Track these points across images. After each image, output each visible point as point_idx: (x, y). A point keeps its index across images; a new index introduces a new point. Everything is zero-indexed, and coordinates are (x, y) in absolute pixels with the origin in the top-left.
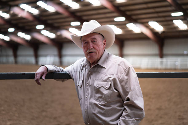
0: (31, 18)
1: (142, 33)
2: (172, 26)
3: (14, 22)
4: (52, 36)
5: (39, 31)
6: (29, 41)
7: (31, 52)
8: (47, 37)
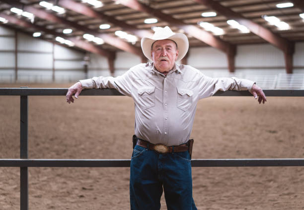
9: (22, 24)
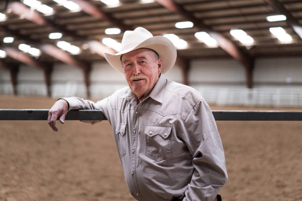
0: (40, 22)
1: (219, 49)
2: (267, 38)
3: (13, 27)
4: (75, 50)
5: (53, 43)
6: (37, 58)
7: (40, 76)
8: (67, 52)
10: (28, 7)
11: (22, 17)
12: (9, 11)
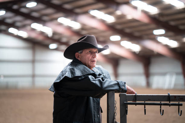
9: (40, 38)
10: (135, 8)
11: (129, 17)
12: (118, 13)
